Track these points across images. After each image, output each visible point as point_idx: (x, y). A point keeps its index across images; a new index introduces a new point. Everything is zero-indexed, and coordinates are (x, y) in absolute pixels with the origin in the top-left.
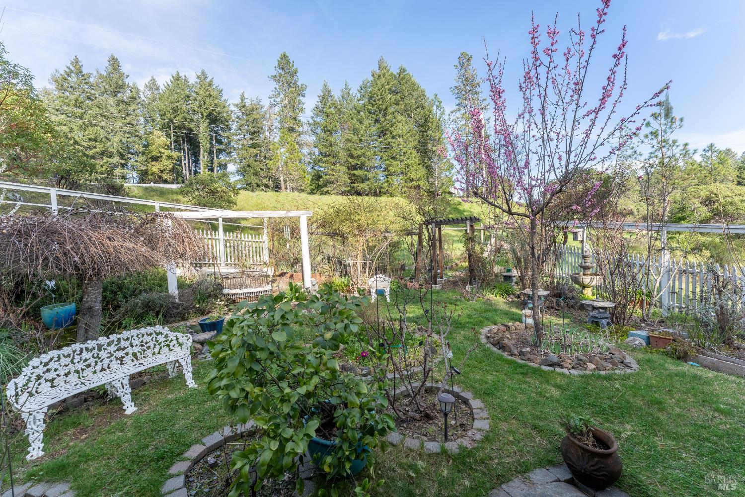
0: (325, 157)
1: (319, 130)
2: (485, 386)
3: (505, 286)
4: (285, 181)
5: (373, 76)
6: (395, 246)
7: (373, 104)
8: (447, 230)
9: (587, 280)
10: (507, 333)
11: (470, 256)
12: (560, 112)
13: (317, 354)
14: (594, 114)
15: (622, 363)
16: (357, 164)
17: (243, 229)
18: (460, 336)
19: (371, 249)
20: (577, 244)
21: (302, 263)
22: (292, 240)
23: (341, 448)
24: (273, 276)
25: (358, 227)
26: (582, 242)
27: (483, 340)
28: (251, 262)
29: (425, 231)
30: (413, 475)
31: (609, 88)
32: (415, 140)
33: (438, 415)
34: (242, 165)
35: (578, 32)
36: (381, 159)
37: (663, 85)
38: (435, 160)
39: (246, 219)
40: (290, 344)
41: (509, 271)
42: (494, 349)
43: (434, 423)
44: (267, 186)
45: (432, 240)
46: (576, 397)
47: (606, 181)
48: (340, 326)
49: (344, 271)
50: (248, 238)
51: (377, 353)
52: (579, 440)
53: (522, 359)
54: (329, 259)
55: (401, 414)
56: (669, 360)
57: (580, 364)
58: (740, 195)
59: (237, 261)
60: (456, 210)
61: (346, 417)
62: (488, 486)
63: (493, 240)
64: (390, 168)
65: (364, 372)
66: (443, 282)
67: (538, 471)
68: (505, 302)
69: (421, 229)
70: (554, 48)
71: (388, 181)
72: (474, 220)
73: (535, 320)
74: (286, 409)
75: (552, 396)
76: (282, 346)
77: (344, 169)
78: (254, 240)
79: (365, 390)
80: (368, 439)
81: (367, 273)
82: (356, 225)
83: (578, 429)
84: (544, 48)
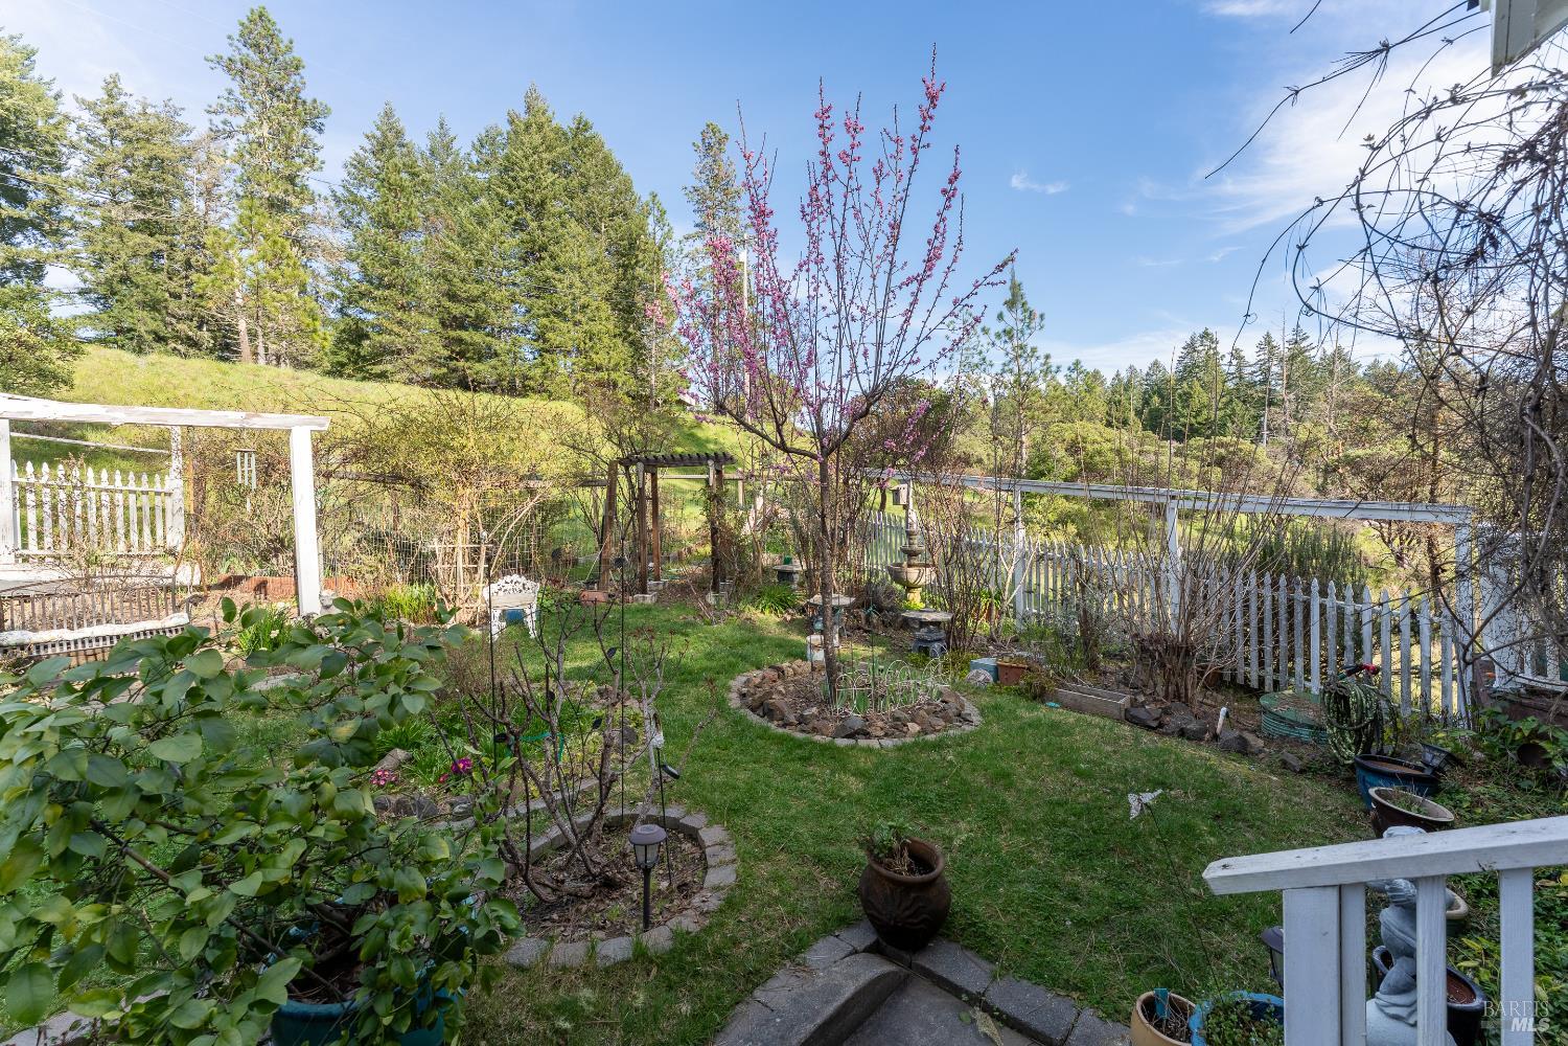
0: (377, 288)
1: (364, 220)
2: (732, 795)
3: (780, 592)
4: (253, 335)
5: (511, 122)
6: (552, 510)
7: (510, 186)
8: (669, 478)
9: (913, 574)
10: (779, 682)
11: (714, 531)
12: (866, 272)
13: (302, 780)
14: (915, 284)
15: (959, 715)
16: (468, 316)
17: (95, 457)
18: (689, 696)
19: (492, 515)
20: (898, 511)
21: (294, 551)
22: (266, 491)
23: (371, 1011)
24: (200, 588)
25: (459, 463)
26: (906, 507)
27: (734, 701)
28: (121, 548)
29: (622, 480)
30: (567, 1025)
31: (937, 244)
32: (606, 281)
33: (632, 876)
34: (102, 275)
35: (895, 138)
36: (528, 311)
37: (1006, 256)
38: (650, 329)
39: (104, 427)
40: (218, 767)
41: (788, 561)
42: (754, 718)
43: (622, 895)
44: (193, 343)
45: (638, 498)
46: (888, 789)
47: (943, 403)
48: (376, 702)
49: (418, 566)
50: (111, 480)
51: (484, 759)
52: (888, 867)
53: (803, 731)
54: (377, 540)
55: (544, 893)
56: (1023, 703)
57: (897, 726)
58: (1109, 441)
59: (65, 546)
60: (692, 438)
61: (387, 929)
62: (727, 1002)
63: (759, 502)
64: (550, 335)
65: (457, 809)
66: (661, 587)
67: (821, 944)
68: (778, 623)
69: (613, 473)
70: (855, 155)
71: (543, 364)
72: (723, 459)
73: (826, 652)
74: (190, 948)
75: (850, 795)
76: (191, 775)
77: (433, 323)
78: (132, 486)
79: (443, 850)
80: (450, 969)
81: (481, 571)
82: (451, 456)
83: (885, 846)
84: (840, 151)
